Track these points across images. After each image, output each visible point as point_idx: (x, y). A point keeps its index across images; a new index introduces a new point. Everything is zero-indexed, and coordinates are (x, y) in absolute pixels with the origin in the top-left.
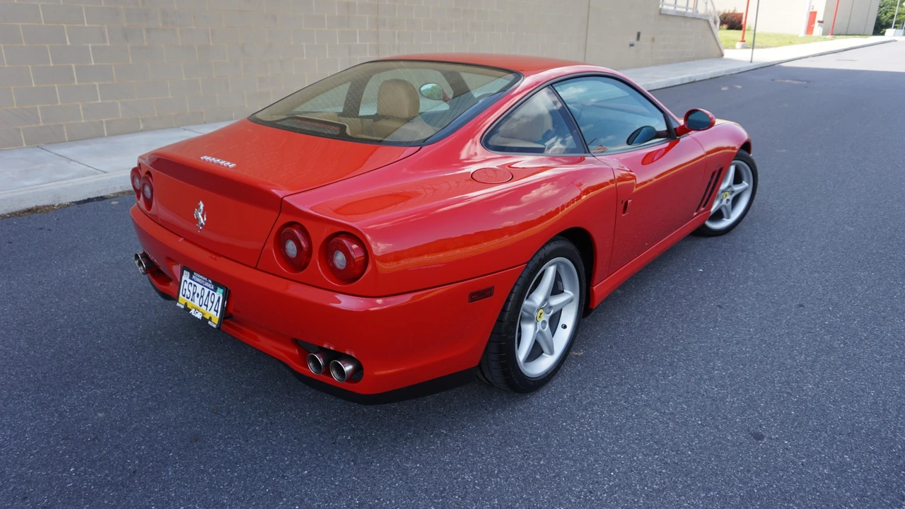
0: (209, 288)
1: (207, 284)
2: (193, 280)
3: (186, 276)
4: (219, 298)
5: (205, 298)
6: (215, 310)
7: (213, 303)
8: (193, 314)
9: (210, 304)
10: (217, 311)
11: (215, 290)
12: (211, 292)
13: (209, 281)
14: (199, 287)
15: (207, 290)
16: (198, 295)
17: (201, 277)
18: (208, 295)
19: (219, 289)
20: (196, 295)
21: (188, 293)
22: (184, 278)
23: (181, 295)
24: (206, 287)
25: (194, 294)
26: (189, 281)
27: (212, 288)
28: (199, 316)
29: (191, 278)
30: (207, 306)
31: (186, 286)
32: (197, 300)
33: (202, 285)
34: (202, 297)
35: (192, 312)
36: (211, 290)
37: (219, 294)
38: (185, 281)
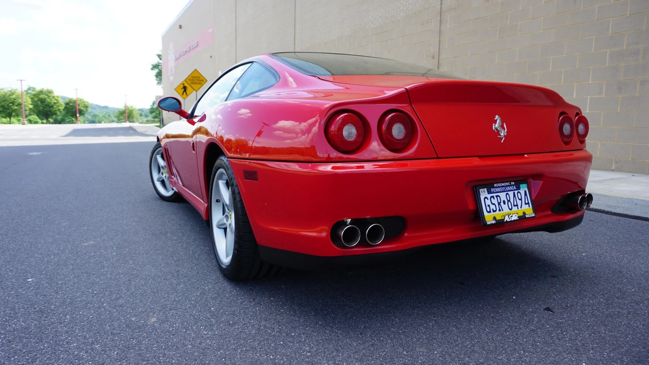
0: (511, 190)
1: (508, 188)
2: (493, 193)
3: (483, 194)
4: (525, 191)
5: (512, 200)
6: (526, 204)
7: (521, 199)
8: (508, 220)
9: (519, 202)
10: (528, 203)
11: (518, 188)
12: (516, 192)
13: (512, 183)
14: (503, 196)
15: (511, 193)
16: (504, 202)
17: (503, 184)
18: (514, 196)
19: (521, 186)
20: (502, 203)
21: (493, 207)
22: (482, 198)
23: (486, 213)
24: (509, 191)
25: (499, 204)
26: (489, 196)
27: (515, 188)
28: (515, 218)
29: (489, 192)
30: (517, 205)
31: (488, 202)
32: (505, 207)
33: (505, 191)
34: (509, 201)
35: (507, 219)
36: (515, 190)
37: (524, 188)
38: (486, 198)
